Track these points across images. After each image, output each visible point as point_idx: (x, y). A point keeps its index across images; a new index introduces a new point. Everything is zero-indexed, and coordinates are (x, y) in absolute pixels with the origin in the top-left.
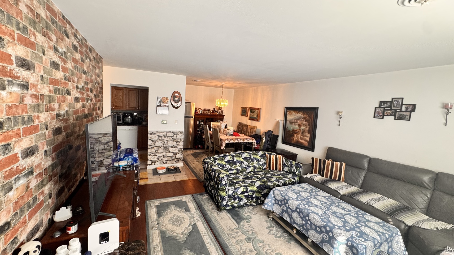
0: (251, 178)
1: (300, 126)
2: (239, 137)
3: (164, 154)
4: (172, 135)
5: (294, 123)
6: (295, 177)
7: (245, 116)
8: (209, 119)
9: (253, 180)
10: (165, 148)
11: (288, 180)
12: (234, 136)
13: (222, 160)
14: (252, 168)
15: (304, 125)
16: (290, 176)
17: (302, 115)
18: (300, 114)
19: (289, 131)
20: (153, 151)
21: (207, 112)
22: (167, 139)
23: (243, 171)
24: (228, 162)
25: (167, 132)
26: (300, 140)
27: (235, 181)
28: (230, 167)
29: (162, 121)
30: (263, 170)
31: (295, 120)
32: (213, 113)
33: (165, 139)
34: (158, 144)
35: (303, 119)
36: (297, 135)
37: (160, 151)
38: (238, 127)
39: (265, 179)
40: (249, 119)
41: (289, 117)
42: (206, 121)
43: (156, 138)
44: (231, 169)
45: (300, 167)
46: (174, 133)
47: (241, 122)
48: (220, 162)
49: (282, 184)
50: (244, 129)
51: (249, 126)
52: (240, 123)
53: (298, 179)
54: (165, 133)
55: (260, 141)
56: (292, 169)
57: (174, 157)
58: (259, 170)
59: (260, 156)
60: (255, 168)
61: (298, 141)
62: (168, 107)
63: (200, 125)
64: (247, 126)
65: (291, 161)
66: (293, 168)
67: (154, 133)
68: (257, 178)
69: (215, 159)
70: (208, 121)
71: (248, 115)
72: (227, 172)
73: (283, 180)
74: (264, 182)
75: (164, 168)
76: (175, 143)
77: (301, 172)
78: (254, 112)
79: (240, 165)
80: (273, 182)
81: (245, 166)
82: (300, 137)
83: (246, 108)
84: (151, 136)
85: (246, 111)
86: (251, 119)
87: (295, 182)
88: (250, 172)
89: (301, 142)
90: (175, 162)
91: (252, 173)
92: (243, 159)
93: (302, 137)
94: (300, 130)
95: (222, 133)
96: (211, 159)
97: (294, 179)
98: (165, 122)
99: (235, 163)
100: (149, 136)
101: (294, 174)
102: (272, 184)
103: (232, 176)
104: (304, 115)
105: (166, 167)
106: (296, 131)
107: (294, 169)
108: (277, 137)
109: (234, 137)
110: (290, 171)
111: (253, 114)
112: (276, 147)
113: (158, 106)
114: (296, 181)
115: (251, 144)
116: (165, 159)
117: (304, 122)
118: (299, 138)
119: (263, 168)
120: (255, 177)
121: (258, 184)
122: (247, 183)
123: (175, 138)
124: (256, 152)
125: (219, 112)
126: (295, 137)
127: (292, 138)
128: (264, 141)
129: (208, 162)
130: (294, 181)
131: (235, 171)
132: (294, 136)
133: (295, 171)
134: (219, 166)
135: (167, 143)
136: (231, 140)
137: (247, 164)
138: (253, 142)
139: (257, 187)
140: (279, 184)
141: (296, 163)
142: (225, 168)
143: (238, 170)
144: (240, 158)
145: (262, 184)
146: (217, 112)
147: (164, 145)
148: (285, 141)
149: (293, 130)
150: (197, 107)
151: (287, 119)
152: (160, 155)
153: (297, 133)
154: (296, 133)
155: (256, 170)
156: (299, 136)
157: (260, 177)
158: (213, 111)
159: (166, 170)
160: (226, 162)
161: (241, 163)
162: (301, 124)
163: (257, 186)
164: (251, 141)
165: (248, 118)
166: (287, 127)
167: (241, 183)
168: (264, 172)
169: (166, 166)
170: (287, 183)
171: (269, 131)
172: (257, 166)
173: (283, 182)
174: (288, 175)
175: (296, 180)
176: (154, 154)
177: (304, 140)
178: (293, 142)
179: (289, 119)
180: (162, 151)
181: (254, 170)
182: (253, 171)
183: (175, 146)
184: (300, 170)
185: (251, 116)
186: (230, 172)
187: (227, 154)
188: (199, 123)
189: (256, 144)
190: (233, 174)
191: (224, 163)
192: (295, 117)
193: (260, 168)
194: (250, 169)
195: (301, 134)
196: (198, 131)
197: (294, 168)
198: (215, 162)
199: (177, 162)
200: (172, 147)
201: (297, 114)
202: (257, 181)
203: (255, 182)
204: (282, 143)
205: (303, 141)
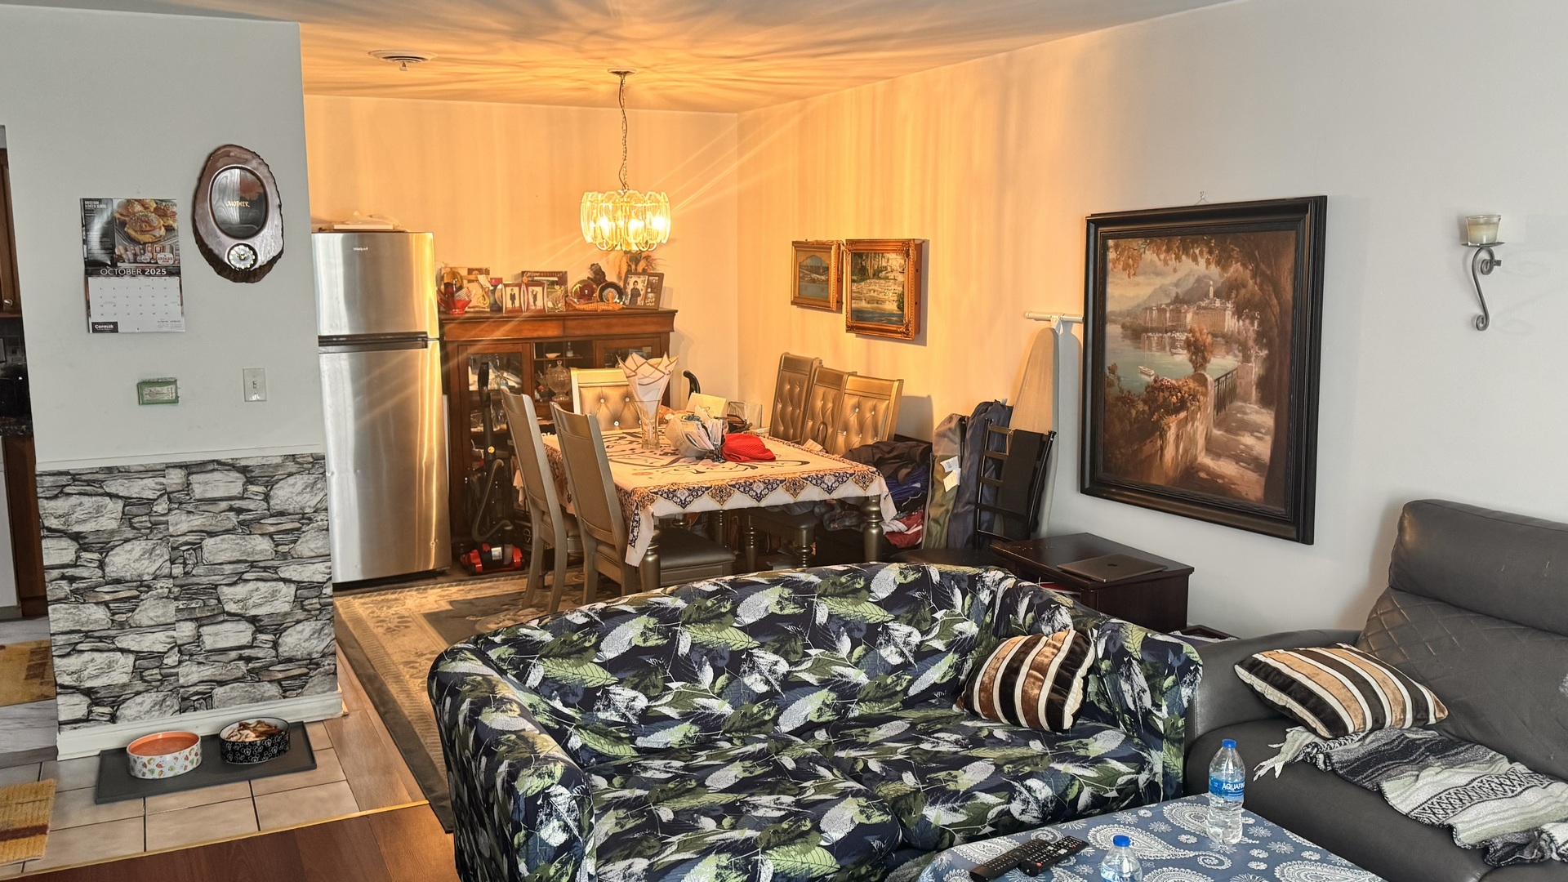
0: (804, 771)
1: (1198, 352)
2: (764, 469)
3: (186, 630)
4: (226, 485)
5: (1155, 337)
6: (1147, 746)
7: (821, 304)
8: (557, 345)
9: (810, 795)
10: (186, 590)
11: (1091, 773)
12: (730, 464)
13: (577, 653)
14: (825, 695)
15: (1229, 341)
16: (1106, 742)
17: (1214, 270)
18: (1195, 259)
19: (1127, 400)
20: (95, 615)
21: (542, 300)
22: (197, 522)
23: (749, 727)
24: (629, 665)
25: (189, 468)
26: (1205, 460)
27: (666, 814)
28: (642, 702)
29: (142, 385)
30: (910, 703)
31: (1161, 311)
32: (589, 298)
33: (182, 524)
34: (127, 560)
35: (1217, 294)
36: (1182, 424)
37: (150, 611)
38: (779, 395)
39: (909, 779)
40: (850, 329)
41: (1123, 293)
42: (540, 367)
43: (108, 518)
44: (651, 720)
45: (1185, 669)
46: (244, 470)
47: (796, 352)
48: (565, 670)
49: (1043, 806)
50: (819, 404)
51: (850, 383)
52: (790, 365)
53: (1177, 764)
54: (175, 478)
55: (925, 488)
56: (1125, 686)
57: (264, 653)
58: (876, 709)
59: (884, 604)
60: (846, 692)
61: (1190, 471)
62: (174, 271)
63: (488, 401)
64: (836, 380)
65: (1116, 630)
66: (1129, 678)
67: (91, 482)
68: (849, 770)
69: (526, 650)
70: (554, 363)
71: (839, 302)
72: (619, 740)
73: (1049, 776)
74: (899, 807)
75: (189, 740)
76: (261, 546)
77: (1198, 709)
78: (876, 275)
79: (722, 680)
80: (969, 795)
81: (764, 688)
82: (1209, 439)
83: (824, 247)
84: (61, 505)
85: (827, 269)
86: (862, 323)
87: (1152, 785)
88: (806, 730)
89: (1214, 476)
90: (273, 690)
91: (821, 735)
92: (750, 630)
93: (1217, 432)
94: (1202, 381)
95: (646, 444)
96: (493, 654)
97: (1141, 764)
98: (167, 392)
99: (685, 670)
100: (45, 506)
101: (1143, 730)
102: (960, 817)
103: (656, 770)
104: (1223, 262)
105: (202, 732)
106: (1172, 389)
107: (1135, 688)
108: (1039, 446)
109: (727, 472)
110: (1109, 705)
111: (871, 287)
112: (1036, 523)
113: (93, 267)
114: (1159, 779)
115: (860, 508)
116: (192, 674)
117: (1231, 323)
118: (1201, 442)
119: (912, 692)
120: (834, 764)
121: (841, 820)
122: (759, 824)
123: (256, 505)
124: (855, 575)
125: (636, 293)
126: (1171, 435)
127: (1147, 449)
128: (951, 482)
129: (462, 677)
130: (1143, 778)
131: (688, 729)
132: (1163, 436)
133: (1147, 701)
134: (558, 704)
135: (197, 547)
136: (695, 492)
137: (783, 667)
138: (866, 500)
139: (835, 849)
140: (1016, 808)
141: (1147, 644)
142: (601, 715)
143: (709, 723)
144: (722, 627)
145: (877, 818)
146: (621, 292)
147: (178, 570)
148: (1100, 473)
149: (1156, 388)
150: (462, 265)
151: (1111, 306)
152: (154, 642)
153: (1182, 405)
154: (1177, 411)
155: (855, 712)
156: (1200, 428)
157: (874, 766)
158: (585, 285)
159: (204, 754)
160: (610, 666)
161: (734, 664)
162: (1209, 339)
163: (837, 835)
164: (850, 490)
165: (842, 319)
166: (1113, 370)
167: (708, 824)
168: (913, 725)
169: (201, 723)
170: (1085, 799)
171: (985, 408)
172: (859, 676)
173: (1042, 790)
174: (1092, 732)
175: (1158, 769)
176: (102, 641)
177: (1237, 459)
178: (1156, 480)
179: (1125, 306)
180: (169, 611)
181: (841, 710)
182: (828, 716)
183: (267, 571)
184: (1185, 692)
185: (864, 305)
186: (641, 742)
187: (622, 604)
188: (483, 379)
189: (889, 509)
190: (666, 753)
191: (592, 674)
192: (1163, 290)
193: (885, 694)
194: (806, 708)
195: (1210, 409)
196: (480, 440)
197: (1140, 680)
198: (522, 677)
199: (290, 687)
200: (240, 579)
201: (1173, 263)
202: (843, 795)
203: (819, 808)
204: (1084, 491)
205: (1226, 468)
